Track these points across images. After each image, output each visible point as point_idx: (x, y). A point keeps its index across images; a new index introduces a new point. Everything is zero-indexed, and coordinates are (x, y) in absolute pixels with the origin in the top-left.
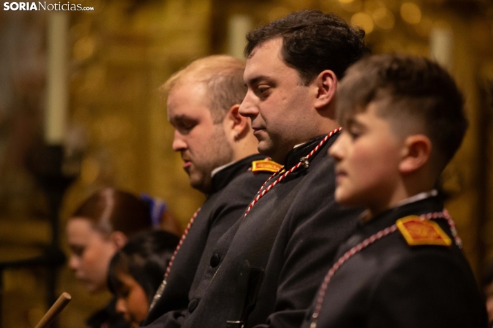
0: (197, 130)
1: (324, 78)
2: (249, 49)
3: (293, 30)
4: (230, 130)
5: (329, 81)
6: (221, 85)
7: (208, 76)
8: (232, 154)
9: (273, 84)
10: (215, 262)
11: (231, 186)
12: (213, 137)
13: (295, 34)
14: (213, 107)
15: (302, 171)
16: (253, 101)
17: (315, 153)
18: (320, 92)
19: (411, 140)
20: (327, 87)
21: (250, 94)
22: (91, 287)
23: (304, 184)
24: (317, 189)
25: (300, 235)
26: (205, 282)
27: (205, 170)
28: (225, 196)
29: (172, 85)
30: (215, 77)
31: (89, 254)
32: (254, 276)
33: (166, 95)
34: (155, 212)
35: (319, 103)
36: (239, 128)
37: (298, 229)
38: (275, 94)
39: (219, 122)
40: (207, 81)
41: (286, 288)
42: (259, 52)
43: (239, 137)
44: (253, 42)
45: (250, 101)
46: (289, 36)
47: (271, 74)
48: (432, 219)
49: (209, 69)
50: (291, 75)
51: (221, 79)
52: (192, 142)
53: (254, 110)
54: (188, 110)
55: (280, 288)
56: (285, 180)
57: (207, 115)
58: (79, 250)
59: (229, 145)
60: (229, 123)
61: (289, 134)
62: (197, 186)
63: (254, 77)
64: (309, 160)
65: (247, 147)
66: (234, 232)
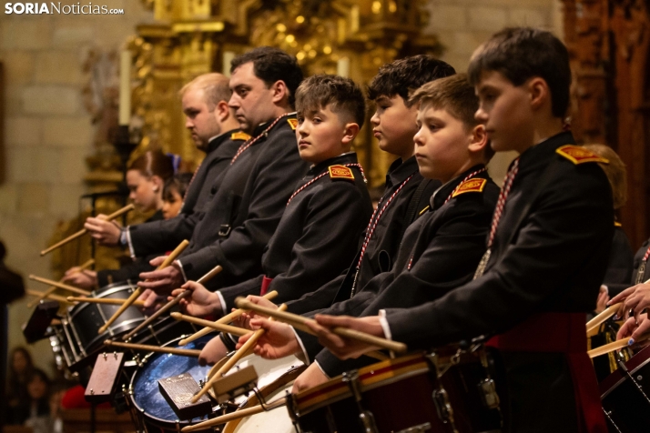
0: (199, 117)
1: (278, 85)
2: (233, 70)
3: (259, 57)
4: (218, 116)
5: (281, 87)
6: (213, 90)
7: (205, 85)
8: (219, 130)
9: (249, 89)
10: (214, 191)
11: (221, 148)
12: (209, 120)
13: (260, 60)
14: (208, 103)
15: (263, 139)
16: (237, 99)
17: (272, 129)
18: (276, 93)
19: (348, 125)
20: (280, 90)
21: (235, 95)
22: (143, 209)
23: (265, 146)
24: (272, 149)
25: (262, 176)
26: (208, 203)
27: (204, 139)
28: (218, 153)
29: (185, 91)
30: (209, 86)
31: (140, 190)
32: (236, 200)
33: (182, 96)
34: (175, 163)
35: (275, 99)
36: (224, 115)
37: (261, 172)
38: (251, 95)
39: (212, 111)
40: (205, 88)
41: (254, 206)
42: (239, 71)
43: (224, 120)
44: (235, 65)
45: (235, 99)
46: (257, 61)
47: (248, 83)
48: (349, 167)
49: (206, 81)
50: (259, 84)
51: (213, 87)
52: (197, 123)
53: (237, 104)
54: (194, 104)
55: (251, 206)
56: (254, 144)
57: (205, 107)
58: (135, 188)
59: (218, 125)
60: (217, 112)
61: (257, 118)
62: (201, 148)
63: (238, 84)
64: (268, 132)
65: (229, 125)
66: (225, 174)
